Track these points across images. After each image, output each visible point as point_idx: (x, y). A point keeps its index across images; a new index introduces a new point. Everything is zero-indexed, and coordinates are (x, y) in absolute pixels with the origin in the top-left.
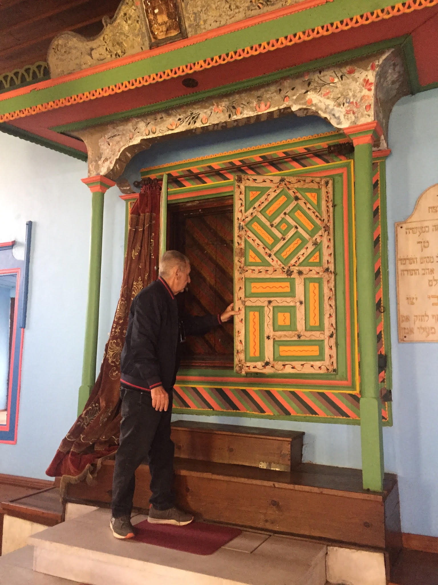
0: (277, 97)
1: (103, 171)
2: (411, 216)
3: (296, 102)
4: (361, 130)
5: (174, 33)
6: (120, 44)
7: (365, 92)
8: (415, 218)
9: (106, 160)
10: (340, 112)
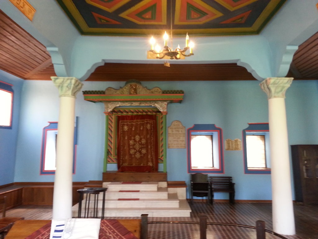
0: (149, 103)
1: (109, 111)
2: (170, 126)
3: (153, 105)
4: (164, 112)
5: (135, 93)
6: (123, 92)
7: (165, 106)
8: (171, 126)
9: (110, 108)
10: (161, 108)
